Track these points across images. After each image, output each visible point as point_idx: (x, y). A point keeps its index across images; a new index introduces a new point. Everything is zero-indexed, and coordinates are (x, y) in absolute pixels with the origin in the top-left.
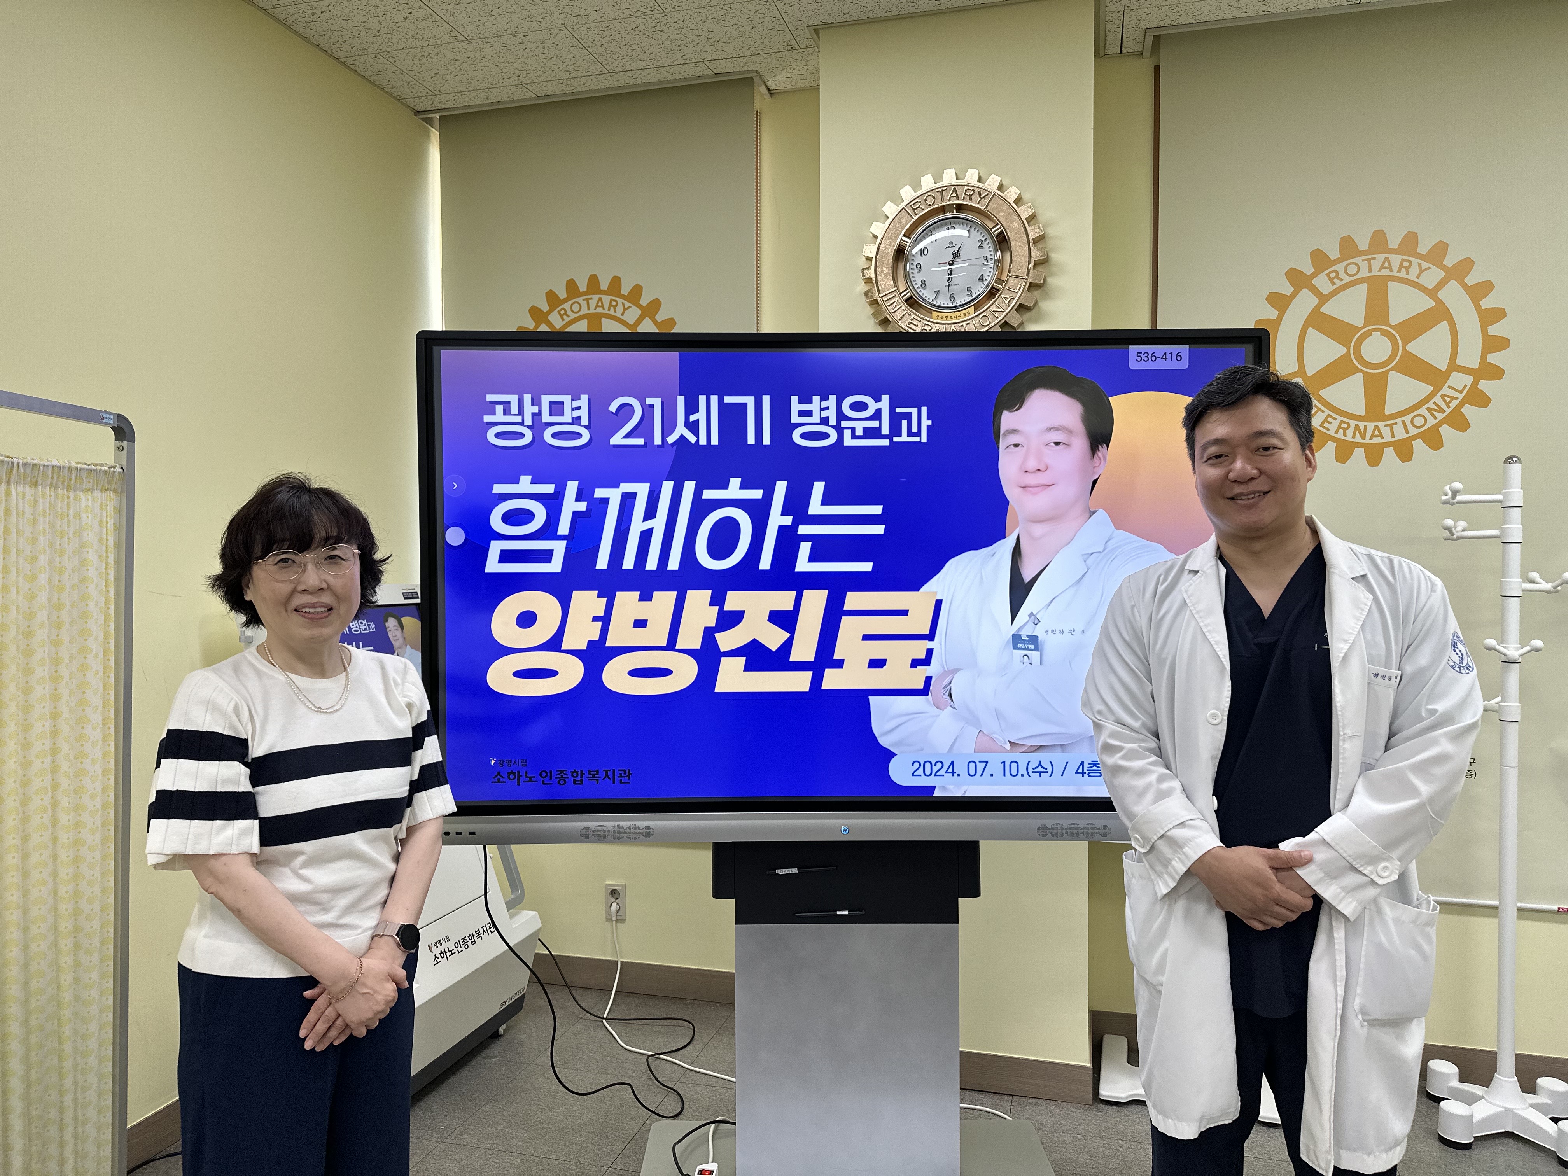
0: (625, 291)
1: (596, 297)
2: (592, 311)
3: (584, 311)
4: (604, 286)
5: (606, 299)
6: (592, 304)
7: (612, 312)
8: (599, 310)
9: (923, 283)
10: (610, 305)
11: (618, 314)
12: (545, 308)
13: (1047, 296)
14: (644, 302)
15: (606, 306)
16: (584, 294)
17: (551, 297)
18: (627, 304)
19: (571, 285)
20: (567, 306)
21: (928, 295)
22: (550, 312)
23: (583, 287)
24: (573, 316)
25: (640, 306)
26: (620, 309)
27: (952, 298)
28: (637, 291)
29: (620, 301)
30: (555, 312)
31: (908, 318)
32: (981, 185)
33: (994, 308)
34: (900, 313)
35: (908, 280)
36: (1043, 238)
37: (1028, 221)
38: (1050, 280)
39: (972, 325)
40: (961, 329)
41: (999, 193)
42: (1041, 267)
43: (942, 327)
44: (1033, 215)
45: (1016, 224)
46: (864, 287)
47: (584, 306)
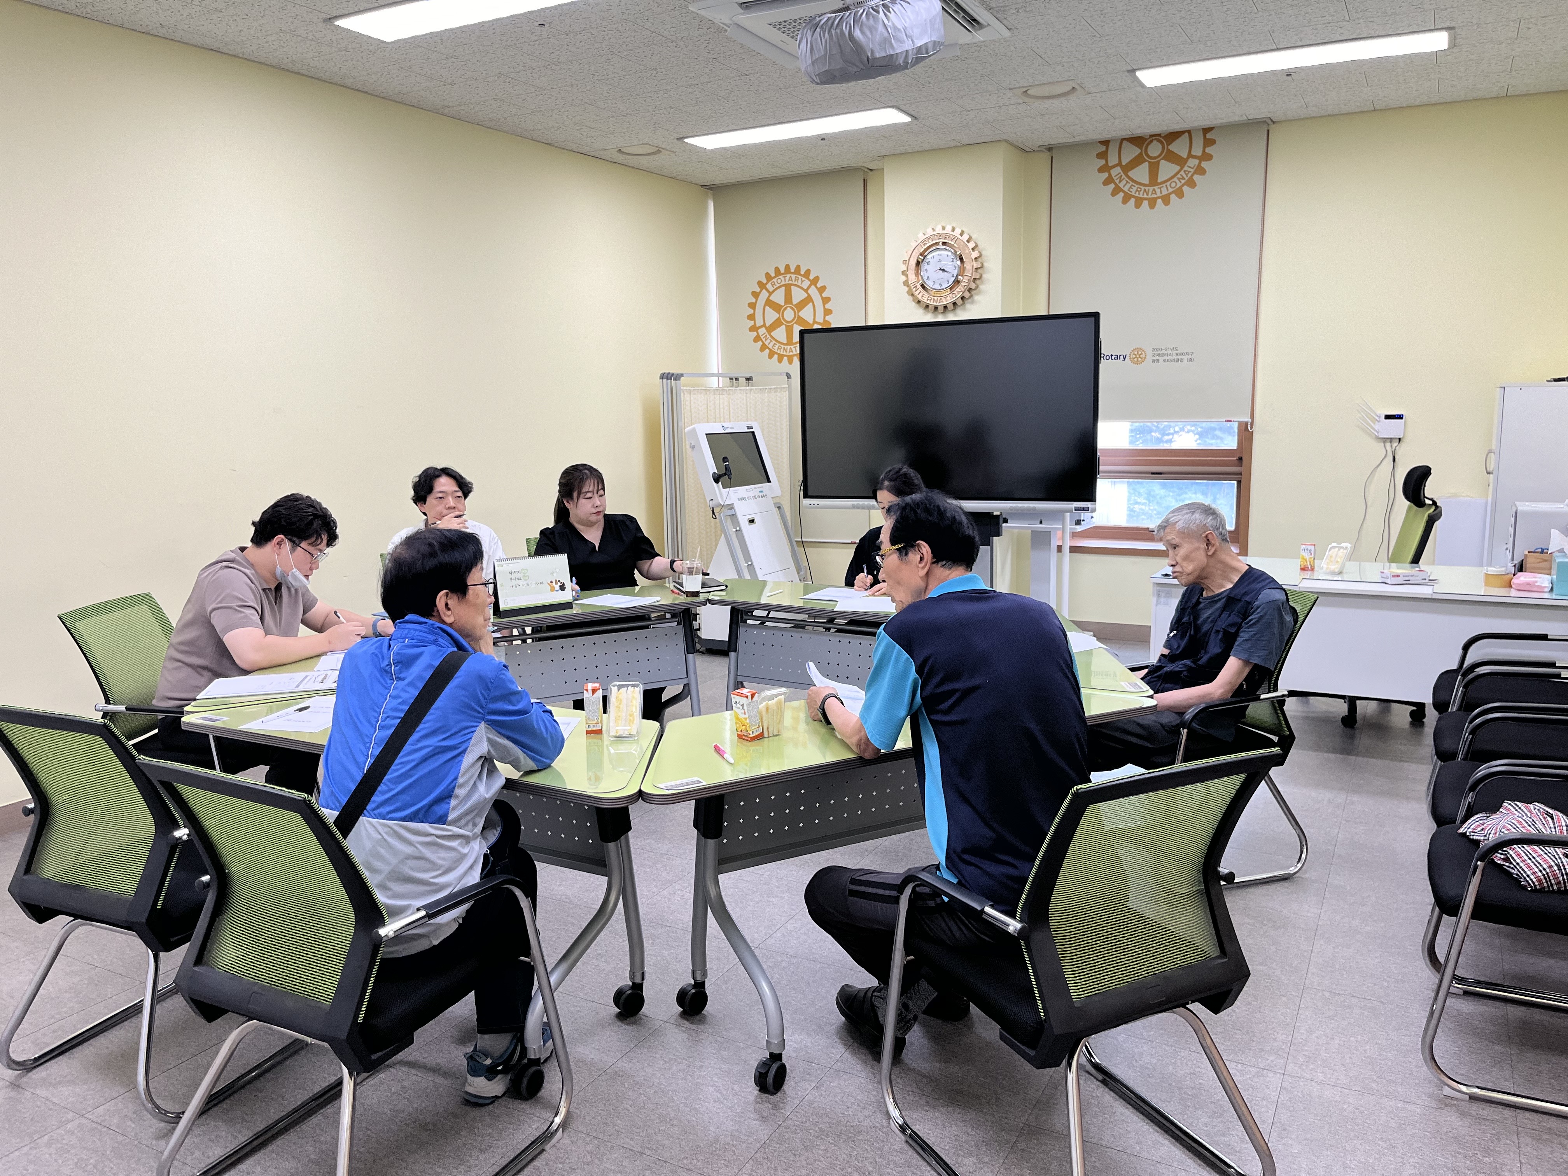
0: (802, 272)
1: (788, 276)
2: (787, 282)
3: (783, 283)
4: (792, 270)
5: (793, 276)
6: (787, 279)
7: (796, 283)
8: (790, 282)
9: (928, 277)
10: (795, 280)
11: (799, 284)
12: (765, 281)
13: (982, 283)
14: (811, 277)
15: (794, 279)
16: (783, 274)
17: (768, 276)
18: (803, 279)
19: (777, 270)
20: (775, 280)
21: (929, 284)
22: (767, 283)
23: (782, 271)
24: (778, 285)
25: (809, 280)
26: (800, 281)
27: (941, 285)
28: (808, 272)
29: (800, 277)
30: (769, 284)
31: (921, 294)
32: (952, 233)
33: (958, 290)
34: (918, 291)
35: (922, 276)
36: (980, 256)
37: (973, 249)
38: (984, 276)
39: (948, 298)
40: (944, 300)
41: (960, 237)
42: (979, 270)
43: (936, 298)
44: (976, 246)
45: (967, 252)
46: (904, 278)
47: (783, 280)
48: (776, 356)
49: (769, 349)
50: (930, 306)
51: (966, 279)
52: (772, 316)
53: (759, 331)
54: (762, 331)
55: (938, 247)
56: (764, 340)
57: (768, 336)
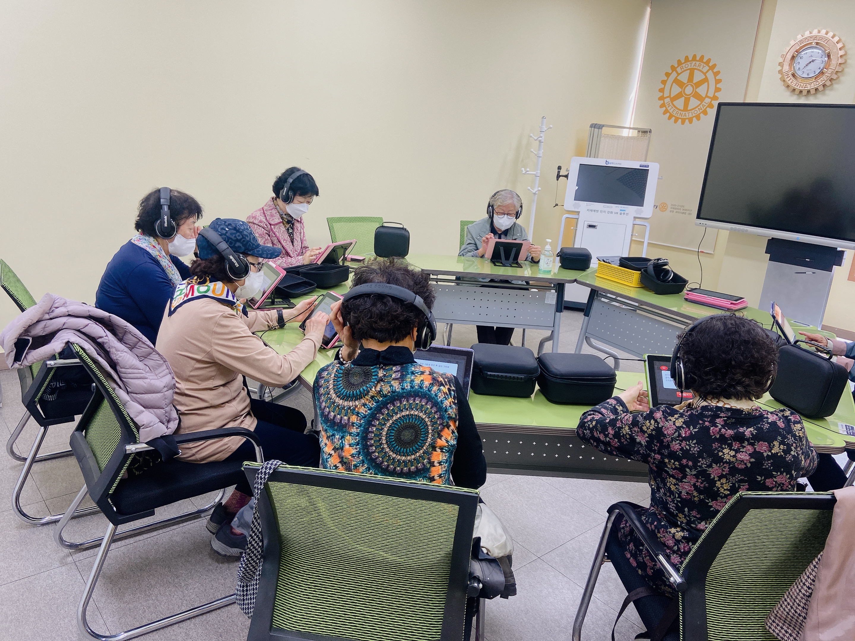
0: (705, 61)
1: (694, 62)
2: (692, 67)
3: (689, 67)
4: (698, 58)
5: (698, 63)
6: (693, 65)
7: (699, 68)
8: (695, 67)
9: (799, 68)
10: (699, 65)
11: (701, 69)
12: (676, 66)
14: (710, 65)
15: (697, 65)
16: (690, 61)
17: (679, 62)
18: (705, 65)
19: (687, 58)
20: (684, 65)
21: (799, 73)
22: (678, 67)
24: (685, 69)
25: (709, 66)
26: (702, 67)
27: (808, 74)
28: (709, 60)
29: (702, 64)
30: (679, 67)
31: (791, 80)
32: (826, 36)
33: (821, 79)
34: (789, 78)
35: (794, 67)
36: (845, 54)
37: (840, 49)
38: (846, 70)
39: (813, 85)
40: (808, 86)
41: (831, 39)
42: (842, 65)
43: (802, 84)
44: (844, 47)
45: (835, 50)
46: (779, 68)
47: (689, 65)
48: (674, 118)
49: (670, 113)
50: (796, 90)
51: (830, 71)
52: (676, 89)
53: (665, 100)
54: (667, 100)
55: (812, 46)
56: (667, 106)
57: (671, 104)
